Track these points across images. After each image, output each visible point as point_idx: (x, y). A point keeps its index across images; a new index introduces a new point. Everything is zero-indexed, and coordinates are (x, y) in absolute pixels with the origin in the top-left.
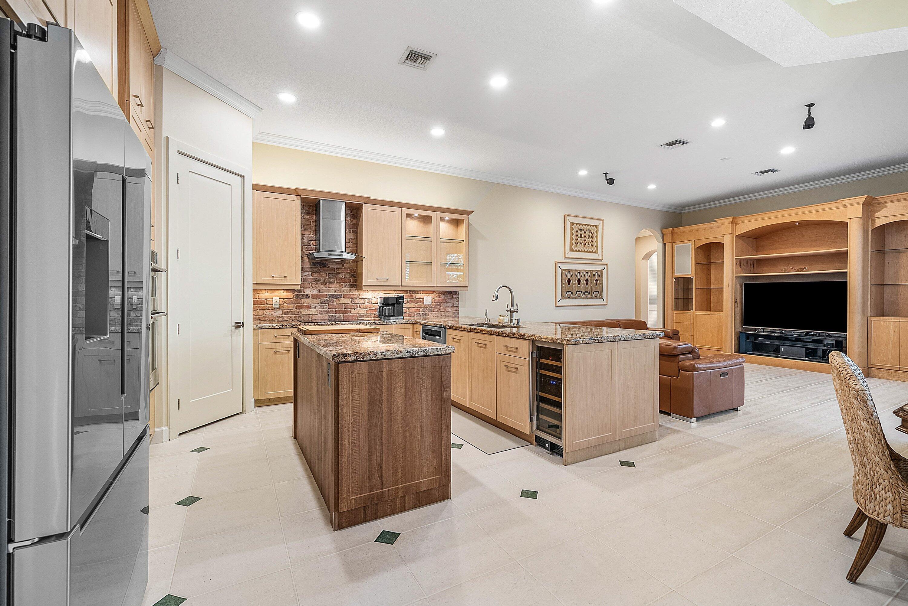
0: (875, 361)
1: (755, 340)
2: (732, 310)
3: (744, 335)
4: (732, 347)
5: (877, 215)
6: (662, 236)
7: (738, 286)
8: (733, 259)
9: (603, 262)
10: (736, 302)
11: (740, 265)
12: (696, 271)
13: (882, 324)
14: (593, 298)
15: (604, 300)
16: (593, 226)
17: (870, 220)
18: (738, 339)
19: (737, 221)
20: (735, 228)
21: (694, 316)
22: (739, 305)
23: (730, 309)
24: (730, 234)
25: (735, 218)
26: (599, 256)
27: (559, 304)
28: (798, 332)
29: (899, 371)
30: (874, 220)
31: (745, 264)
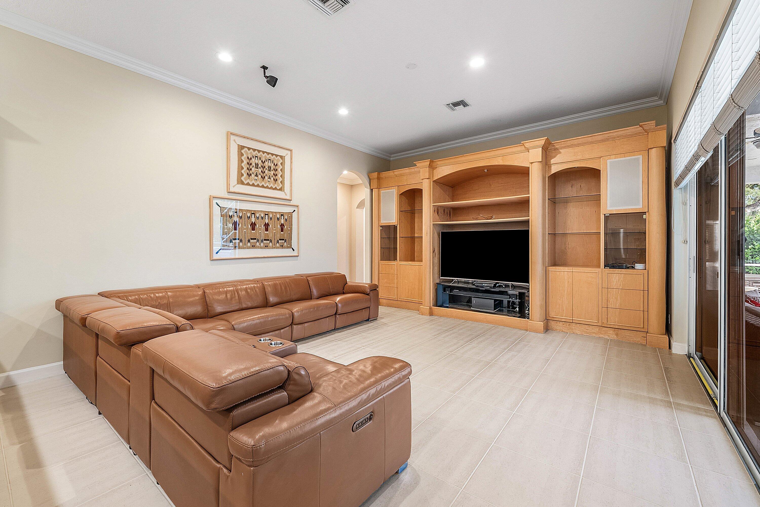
0: (552, 314)
1: (450, 293)
2: (430, 260)
3: (441, 286)
4: (430, 300)
5: (553, 161)
6: (369, 180)
7: (436, 235)
8: (430, 206)
9: (292, 203)
10: (434, 252)
11: (438, 213)
12: (399, 219)
13: (558, 274)
14: (278, 248)
15: (294, 250)
16: (277, 156)
17: (547, 167)
18: (436, 290)
19: (434, 164)
20: (433, 173)
21: (398, 266)
22: (436, 254)
23: (429, 260)
24: (428, 179)
25: (431, 162)
26: (286, 195)
27: (215, 257)
28: (487, 284)
29: (573, 323)
30: (550, 167)
31: (443, 212)
